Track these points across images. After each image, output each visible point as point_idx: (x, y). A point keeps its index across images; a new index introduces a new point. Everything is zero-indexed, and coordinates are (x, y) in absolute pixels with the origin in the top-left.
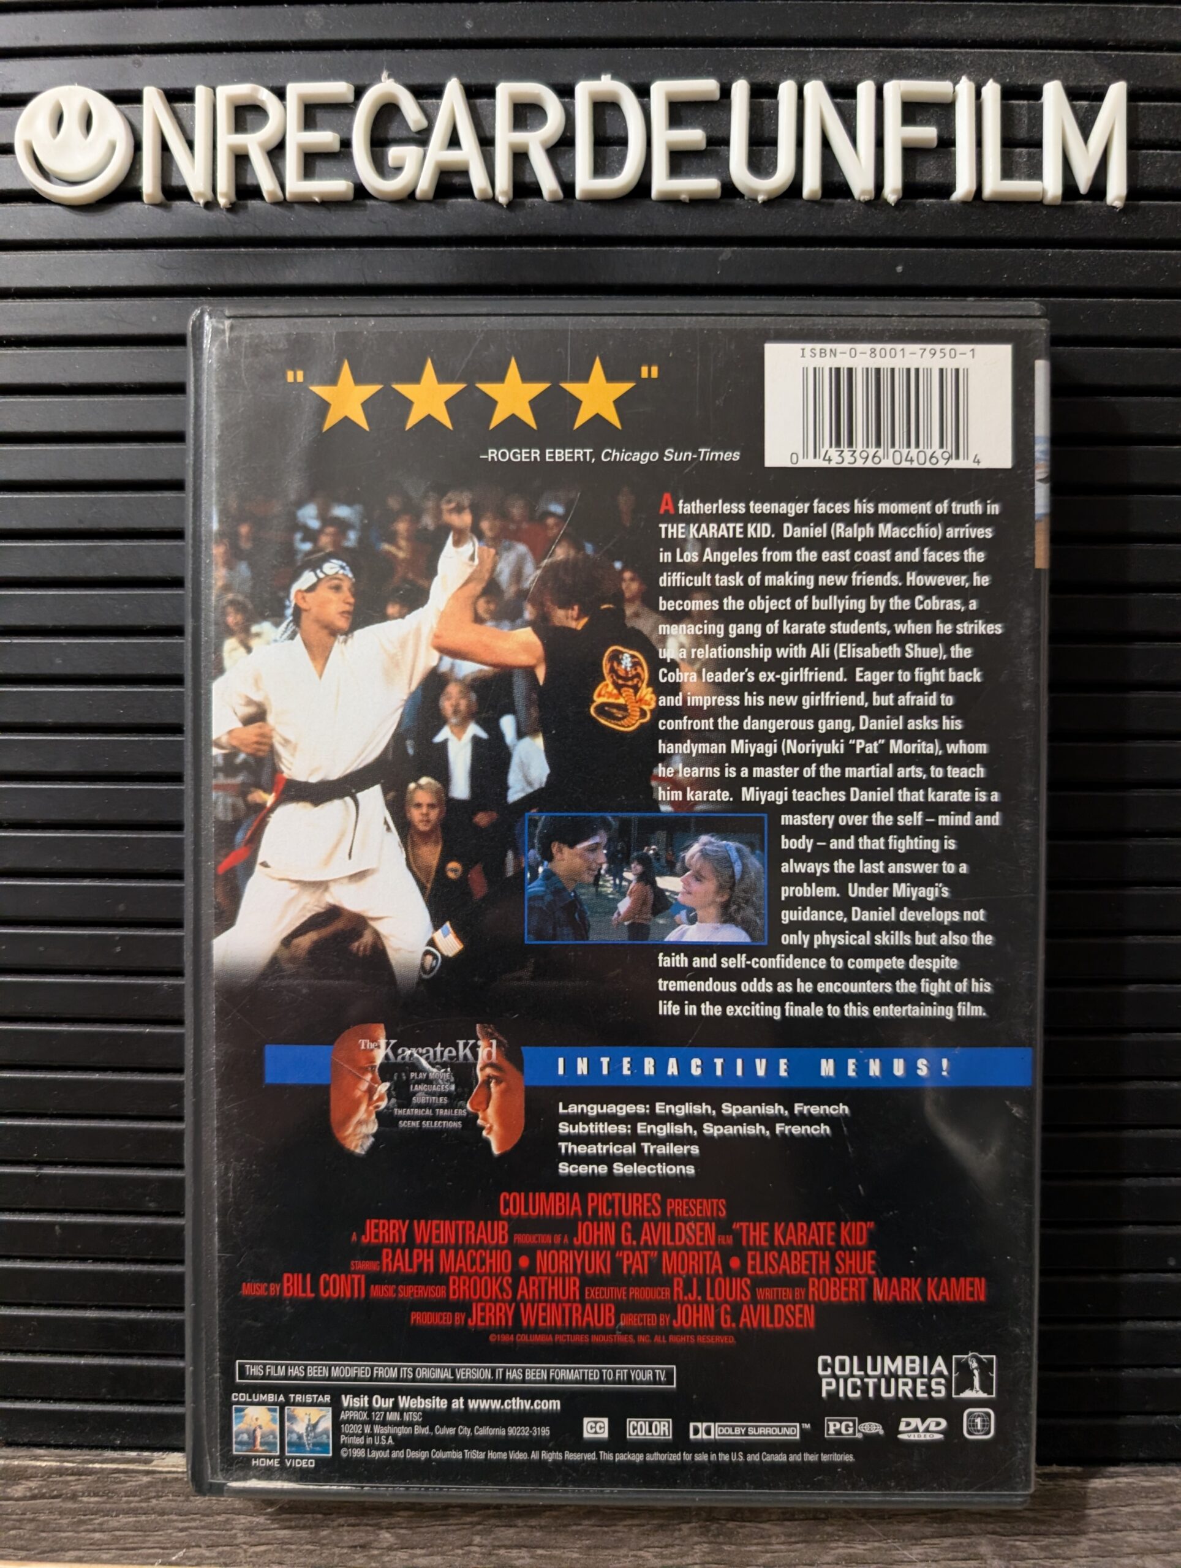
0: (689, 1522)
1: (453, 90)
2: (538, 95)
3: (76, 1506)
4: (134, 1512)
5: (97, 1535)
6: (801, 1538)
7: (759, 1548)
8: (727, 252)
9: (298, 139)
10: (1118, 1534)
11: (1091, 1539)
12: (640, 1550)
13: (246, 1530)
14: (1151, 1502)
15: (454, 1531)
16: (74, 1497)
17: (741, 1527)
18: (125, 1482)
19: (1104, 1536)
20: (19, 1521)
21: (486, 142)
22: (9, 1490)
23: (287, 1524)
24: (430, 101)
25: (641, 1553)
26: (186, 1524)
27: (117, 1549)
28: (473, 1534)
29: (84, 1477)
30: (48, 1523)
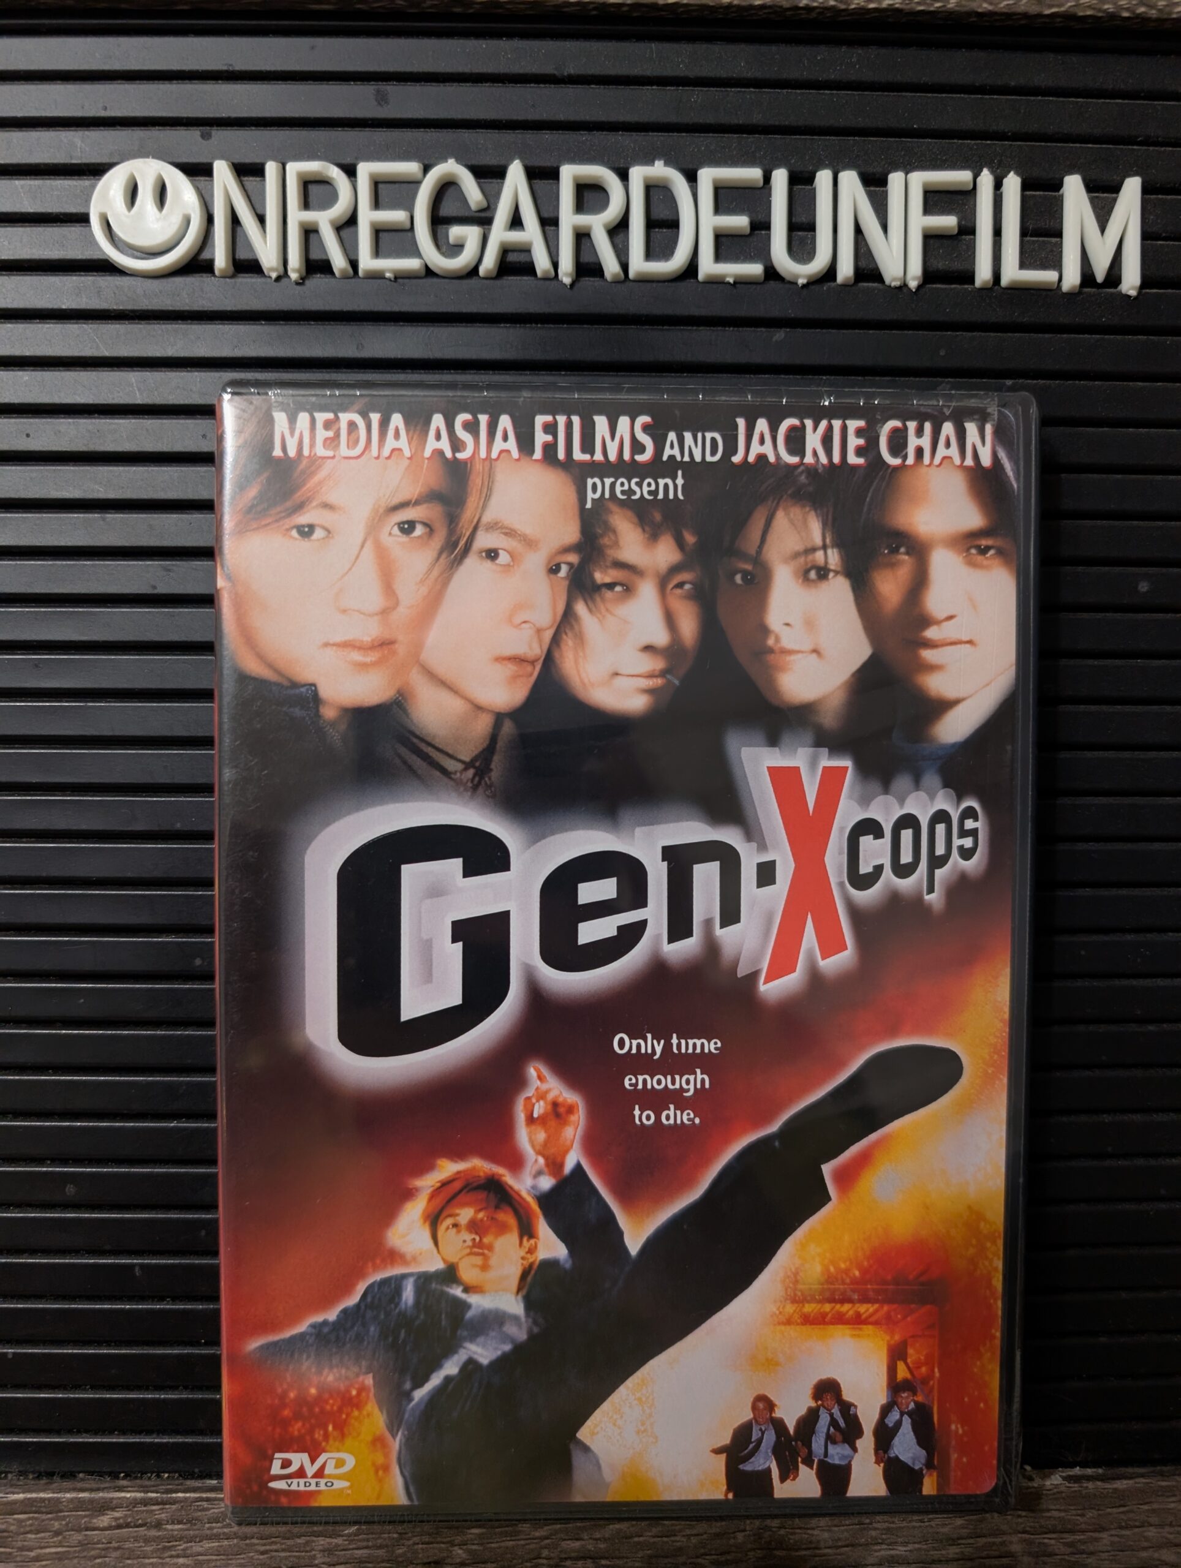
0: (744, 1530)
1: (516, 171)
2: (601, 177)
3: (160, 1533)
5: (181, 1561)
6: (847, 1542)
8: (779, 335)
9: (369, 216)
10: (1137, 1530)
11: (1112, 1535)
12: (697, 1557)
13: (324, 1551)
14: (1167, 1500)
15: (524, 1545)
16: (158, 1525)
17: (792, 1534)
18: (208, 1509)
19: (1124, 1532)
20: (107, 1549)
21: (549, 222)
22: (95, 1521)
23: (365, 1544)
24: (492, 183)
26: (268, 1547)
29: (167, 1506)
30: (134, 1551)
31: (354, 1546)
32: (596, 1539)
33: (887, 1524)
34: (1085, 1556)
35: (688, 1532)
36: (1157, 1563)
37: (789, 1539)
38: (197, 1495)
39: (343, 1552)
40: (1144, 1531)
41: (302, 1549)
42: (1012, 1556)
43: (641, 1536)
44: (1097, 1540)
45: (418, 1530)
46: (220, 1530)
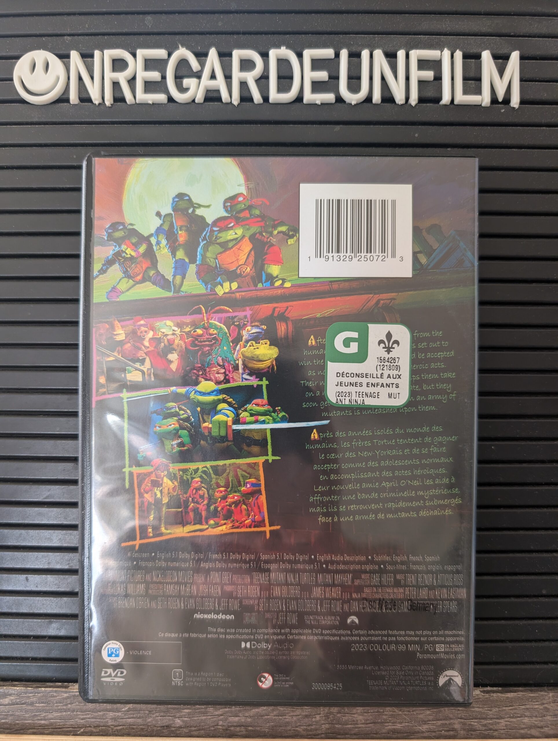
0: (320, 714)
1: (213, 53)
2: (252, 56)
3: (33, 708)
4: (60, 711)
6: (372, 721)
7: (352, 726)
8: (338, 128)
9: (142, 75)
10: (519, 719)
11: (506, 721)
12: (297, 727)
13: (112, 719)
14: (534, 704)
15: (210, 719)
16: (32, 704)
17: (344, 716)
18: (56, 696)
19: (512, 720)
20: (7, 715)
21: (228, 77)
23: (132, 716)
24: (202, 58)
25: (297, 729)
26: (85, 716)
27: (52, 728)
28: (219, 720)
29: (36, 694)
30: (20, 716)
31: (127, 717)
32: (246, 717)
33: (391, 713)
34: (492, 731)
35: (292, 714)
36: (529, 736)
37: (342, 719)
38: (51, 689)
39: (122, 720)
40: (523, 719)
41: (101, 718)
42: (455, 731)
43: (269, 715)
44: (499, 723)
45: (158, 709)
46: (62, 707)
